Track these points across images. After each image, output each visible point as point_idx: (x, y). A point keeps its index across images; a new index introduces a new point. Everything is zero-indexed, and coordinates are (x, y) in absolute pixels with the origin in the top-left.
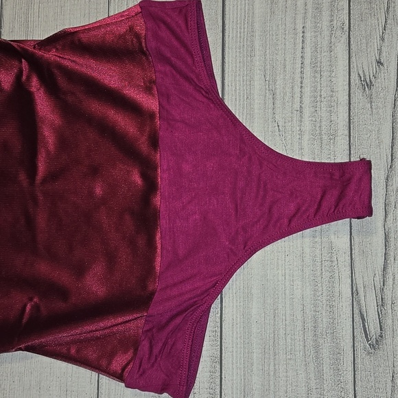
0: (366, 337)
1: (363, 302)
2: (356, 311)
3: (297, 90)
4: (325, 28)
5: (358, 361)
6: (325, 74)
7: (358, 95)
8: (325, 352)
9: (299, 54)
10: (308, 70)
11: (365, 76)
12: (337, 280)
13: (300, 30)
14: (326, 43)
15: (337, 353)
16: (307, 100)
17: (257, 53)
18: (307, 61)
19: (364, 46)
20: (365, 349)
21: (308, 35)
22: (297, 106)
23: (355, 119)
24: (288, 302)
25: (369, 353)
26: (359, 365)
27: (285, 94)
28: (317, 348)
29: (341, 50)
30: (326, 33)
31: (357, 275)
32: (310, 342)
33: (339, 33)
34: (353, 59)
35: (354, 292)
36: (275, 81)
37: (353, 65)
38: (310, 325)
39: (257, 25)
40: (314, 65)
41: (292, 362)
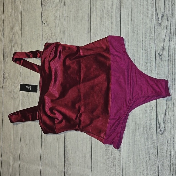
0: (160, 130)
1: (159, 120)
2: (157, 122)
3: (141, 58)
4: (148, 39)
5: (158, 137)
6: (149, 53)
7: (158, 59)
8: (149, 134)
9: (141, 47)
10: (144, 51)
11: (159, 53)
12: (152, 114)
13: (141, 40)
14: (148, 43)
15: (152, 134)
16: (144, 61)
17: (130, 47)
18: (144, 49)
19: (159, 44)
20: (160, 133)
21: (144, 41)
22: (141, 63)
23: (157, 66)
24: (139, 119)
25: (161, 134)
26: (158, 138)
27: (138, 59)
28: (147, 133)
29: (153, 45)
30: (148, 40)
31: (158, 112)
32: (145, 131)
33: (152, 40)
34: (156, 48)
35: (157, 117)
36: (135, 55)
37: (156, 50)
38: (145, 126)
39: (130, 39)
40: (146, 50)
41: (140, 136)
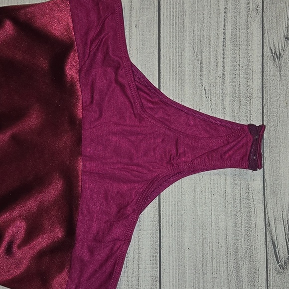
0: (277, 259)
1: (274, 232)
2: (269, 239)
3: (220, 60)
4: (243, 9)
5: (271, 278)
6: (243, 47)
7: (270, 65)
8: (244, 272)
9: (222, 31)
10: (229, 44)
11: (275, 49)
12: (253, 215)
13: (222, 11)
14: (243, 21)
15: (253, 272)
16: (228, 69)
17: (187, 29)
18: (228, 36)
19: (275, 24)
20: (276, 269)
21: (229, 15)
22: (220, 73)
23: (267, 85)
24: (214, 232)
25: (279, 273)
26: (271, 283)
27: (210, 63)
28: (237, 269)
29: (256, 28)
30: (244, 13)
31: (269, 210)
32: (232, 264)
33: (254, 14)
34: (266, 35)
35: (267, 224)
36: (202, 53)
37: (266, 40)
38: (231, 251)
39: (187, 6)
40: (234, 39)
41: (217, 280)
